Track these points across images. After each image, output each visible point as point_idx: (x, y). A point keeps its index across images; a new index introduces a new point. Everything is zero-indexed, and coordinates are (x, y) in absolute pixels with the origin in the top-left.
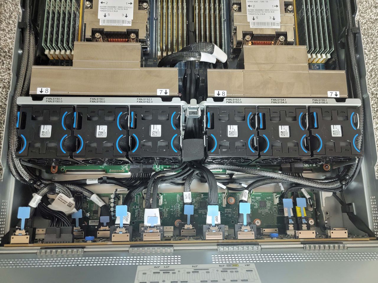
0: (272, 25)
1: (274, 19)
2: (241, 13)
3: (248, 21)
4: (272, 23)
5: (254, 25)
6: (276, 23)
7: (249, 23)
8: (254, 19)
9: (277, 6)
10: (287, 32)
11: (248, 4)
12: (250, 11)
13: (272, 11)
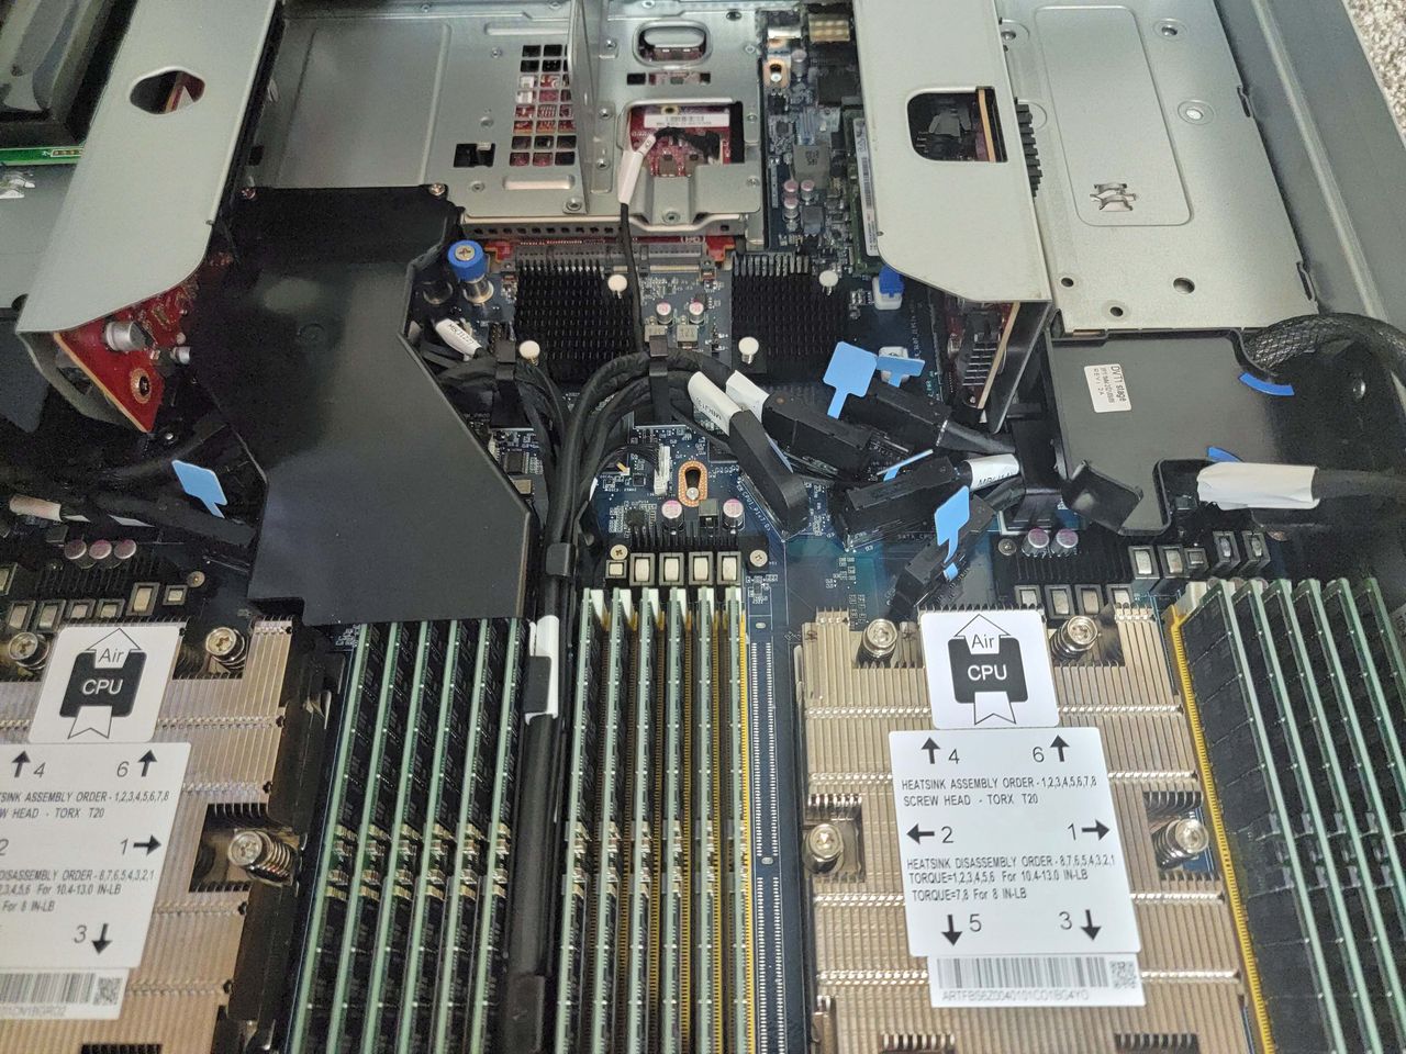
0: (1082, 984)
1: (1092, 931)
2: (863, 886)
3: (914, 953)
4: (1078, 961)
5: (959, 985)
6: (1108, 959)
7: (921, 964)
8: (952, 936)
9: (1101, 830)
10: (1194, 1037)
11: (905, 820)
12: (921, 871)
13: (1073, 868)
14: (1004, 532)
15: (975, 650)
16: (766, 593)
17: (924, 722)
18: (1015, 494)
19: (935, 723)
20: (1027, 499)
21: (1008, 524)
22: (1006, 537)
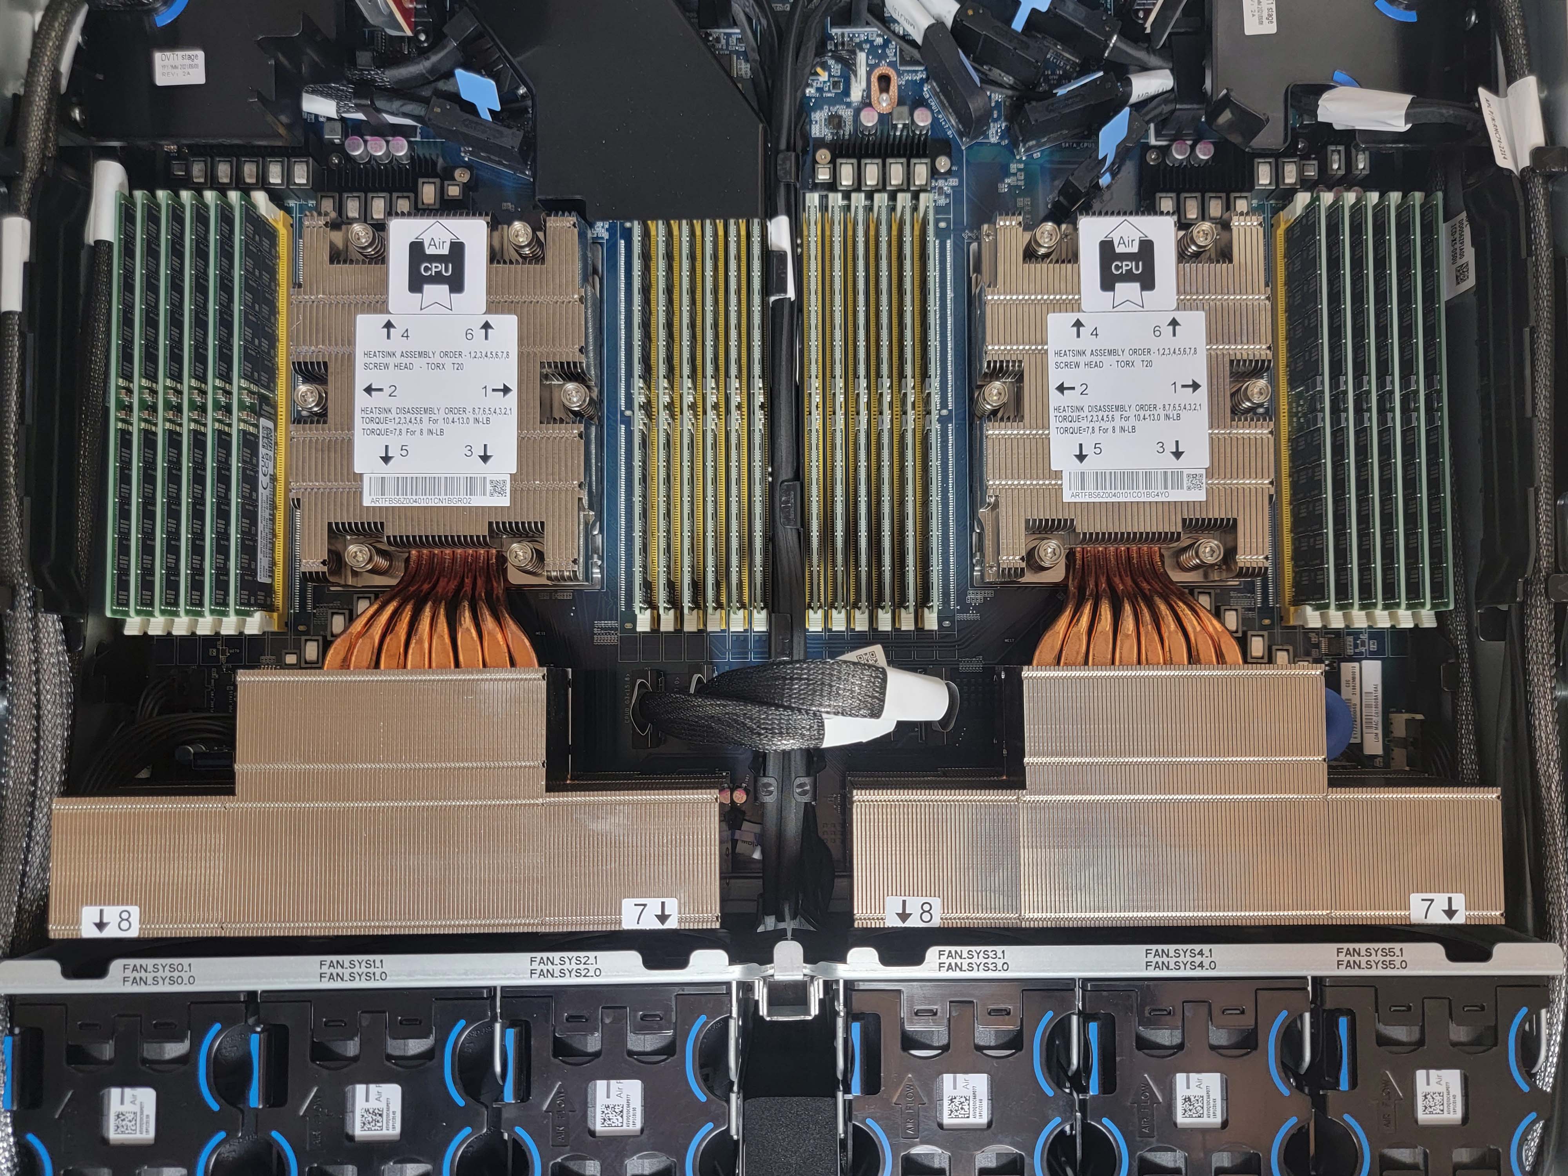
0: (1166, 488)
1: (1178, 454)
2: (1021, 424)
3: (1054, 468)
4: (1165, 473)
5: (1083, 488)
6: (1186, 472)
7: (1058, 475)
8: (1081, 457)
9: (1195, 386)
10: (1235, 520)
11: (1055, 378)
12: (1063, 414)
13: (1171, 413)
14: (1153, 141)
15: (1120, 249)
16: (947, 196)
17: (1075, 306)
18: (1166, 108)
19: (1083, 307)
20: (1177, 113)
21: (1158, 135)
22: (1155, 147)
